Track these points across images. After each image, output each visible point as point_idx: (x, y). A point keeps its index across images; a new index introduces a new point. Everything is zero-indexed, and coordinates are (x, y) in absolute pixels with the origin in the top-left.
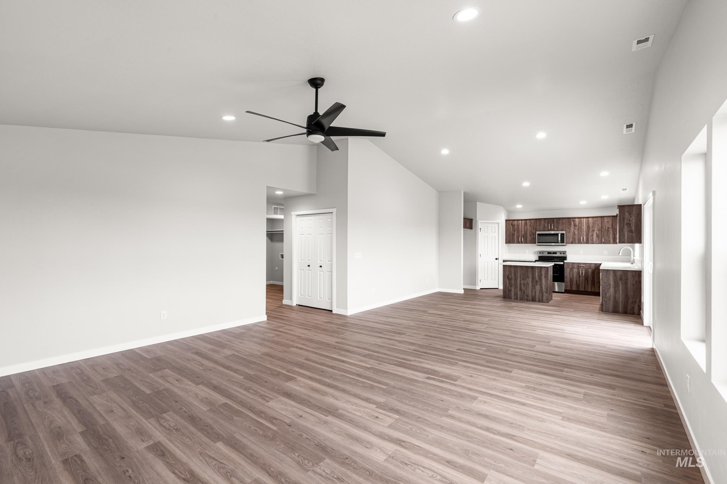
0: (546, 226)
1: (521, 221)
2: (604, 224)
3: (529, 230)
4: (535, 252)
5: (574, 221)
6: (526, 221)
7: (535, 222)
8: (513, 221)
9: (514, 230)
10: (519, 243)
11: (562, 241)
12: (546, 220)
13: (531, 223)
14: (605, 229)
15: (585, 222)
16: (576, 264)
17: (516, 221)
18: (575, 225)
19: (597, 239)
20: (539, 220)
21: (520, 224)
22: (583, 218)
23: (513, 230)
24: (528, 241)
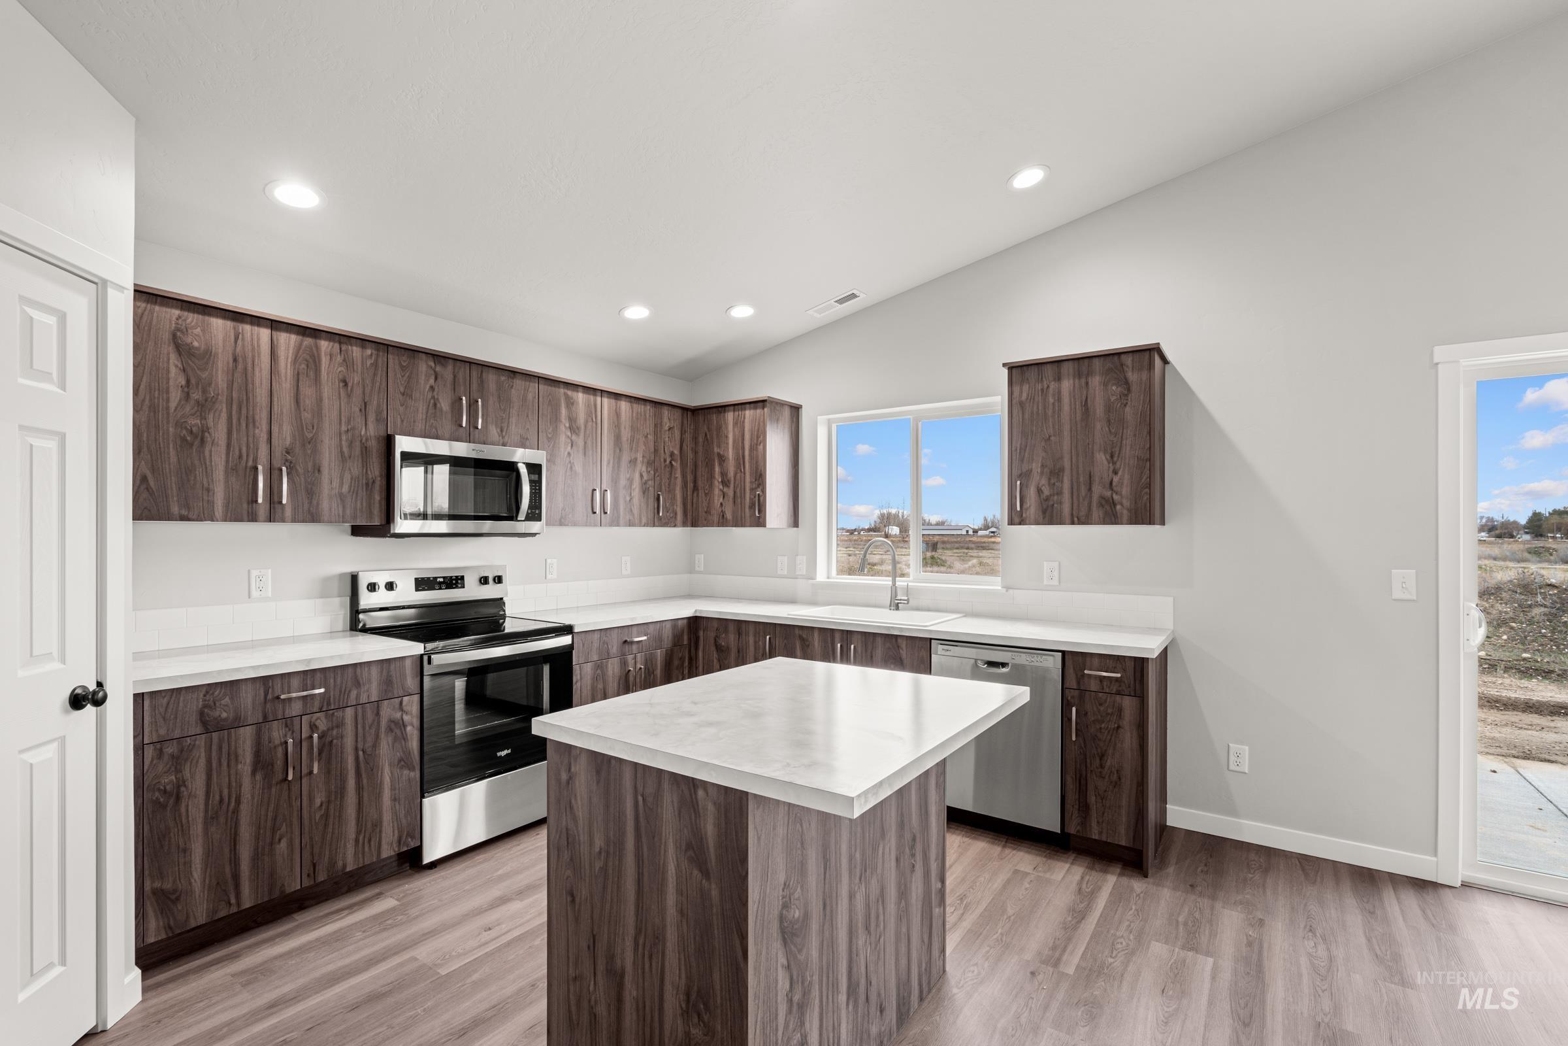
0: (445, 405)
1: (265, 333)
2: (661, 437)
3: (335, 413)
4: (326, 580)
5: (570, 403)
6: (308, 341)
7: (375, 365)
8: (192, 318)
9: (196, 395)
10: (253, 518)
11: (534, 514)
12: (444, 366)
13: (348, 363)
14: (665, 461)
15: (609, 418)
16: (615, 634)
17: (218, 325)
18: (573, 429)
19: (642, 504)
20: (405, 361)
21: (256, 350)
22: (603, 392)
23: (187, 396)
24: (325, 505)
